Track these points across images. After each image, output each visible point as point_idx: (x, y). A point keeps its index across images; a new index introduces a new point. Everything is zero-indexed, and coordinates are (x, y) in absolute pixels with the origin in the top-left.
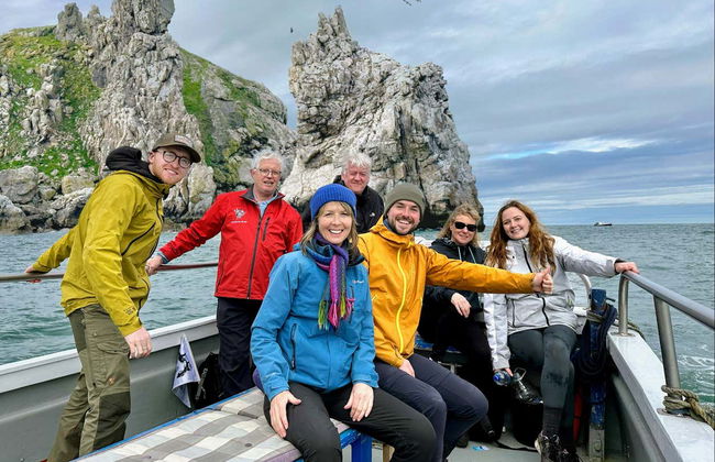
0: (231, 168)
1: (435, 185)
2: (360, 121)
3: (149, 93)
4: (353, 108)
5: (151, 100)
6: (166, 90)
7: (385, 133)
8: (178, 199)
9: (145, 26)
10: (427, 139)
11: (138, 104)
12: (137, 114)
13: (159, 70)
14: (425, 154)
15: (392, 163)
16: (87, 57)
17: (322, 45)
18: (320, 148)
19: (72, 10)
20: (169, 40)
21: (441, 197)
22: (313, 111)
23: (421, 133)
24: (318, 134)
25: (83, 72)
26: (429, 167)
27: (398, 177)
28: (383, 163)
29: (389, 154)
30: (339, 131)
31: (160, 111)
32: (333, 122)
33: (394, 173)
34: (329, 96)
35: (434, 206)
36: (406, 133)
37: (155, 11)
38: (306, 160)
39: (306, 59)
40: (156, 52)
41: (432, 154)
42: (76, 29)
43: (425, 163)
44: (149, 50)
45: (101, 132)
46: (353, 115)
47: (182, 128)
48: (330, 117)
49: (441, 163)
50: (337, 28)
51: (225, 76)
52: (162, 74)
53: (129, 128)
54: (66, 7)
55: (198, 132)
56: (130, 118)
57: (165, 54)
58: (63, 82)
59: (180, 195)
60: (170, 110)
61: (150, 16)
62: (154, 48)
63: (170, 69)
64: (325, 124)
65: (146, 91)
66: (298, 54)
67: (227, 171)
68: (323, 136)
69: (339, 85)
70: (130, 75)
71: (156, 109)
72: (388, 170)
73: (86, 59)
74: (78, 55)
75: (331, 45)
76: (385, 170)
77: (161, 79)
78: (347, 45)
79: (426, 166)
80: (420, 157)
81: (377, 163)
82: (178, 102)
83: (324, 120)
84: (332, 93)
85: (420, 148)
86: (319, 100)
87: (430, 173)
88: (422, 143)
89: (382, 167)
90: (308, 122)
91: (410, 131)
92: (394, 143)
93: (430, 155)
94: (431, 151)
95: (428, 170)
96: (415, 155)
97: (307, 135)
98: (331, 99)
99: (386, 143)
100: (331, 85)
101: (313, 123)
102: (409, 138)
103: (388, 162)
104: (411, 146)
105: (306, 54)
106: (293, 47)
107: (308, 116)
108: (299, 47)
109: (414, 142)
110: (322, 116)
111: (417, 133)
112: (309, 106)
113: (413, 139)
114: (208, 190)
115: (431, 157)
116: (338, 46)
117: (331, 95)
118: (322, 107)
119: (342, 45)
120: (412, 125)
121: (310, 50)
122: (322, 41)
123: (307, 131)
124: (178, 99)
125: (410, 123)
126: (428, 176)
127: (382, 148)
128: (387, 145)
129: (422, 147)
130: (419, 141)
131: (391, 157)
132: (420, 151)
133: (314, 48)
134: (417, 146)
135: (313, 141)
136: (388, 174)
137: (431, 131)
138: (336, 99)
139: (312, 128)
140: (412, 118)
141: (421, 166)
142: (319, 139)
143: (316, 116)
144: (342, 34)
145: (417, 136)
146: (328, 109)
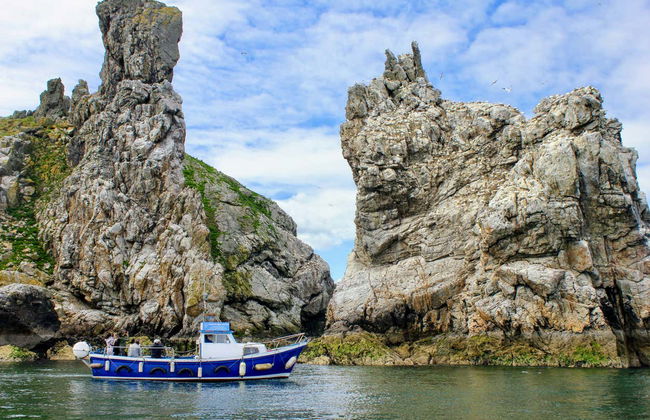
0: (240, 279)
1: (648, 281)
2: (463, 191)
3: (134, 158)
4: (449, 173)
5: (136, 166)
6: (159, 152)
7: (554, 187)
8: (168, 309)
9: (137, 72)
10: (629, 199)
11: (118, 172)
12: (116, 187)
13: (152, 127)
14: (623, 227)
15: (569, 241)
16: (66, 134)
17: (391, 93)
18: (399, 231)
19: (55, 86)
20: (169, 90)
22: (389, 174)
23: (618, 189)
24: (395, 212)
25: (57, 151)
26: (630, 251)
28: (554, 241)
29: (564, 223)
30: (428, 206)
31: (147, 182)
32: (419, 193)
33: (570, 260)
34: (411, 154)
35: (646, 320)
37: (151, 54)
38: (374, 251)
39: (369, 109)
40: (149, 105)
41: (635, 227)
42: (57, 109)
43: (622, 243)
44: (140, 102)
45: (65, 216)
46: (451, 183)
47: (179, 205)
48: (413, 185)
50: (412, 71)
51: (234, 185)
52: (155, 131)
53: (102, 204)
54: (49, 83)
55: (203, 214)
56: (104, 192)
57: (161, 106)
58: (27, 159)
59: (170, 303)
60: (163, 179)
61: (144, 60)
62: (147, 100)
63: (168, 126)
64: (406, 195)
65: (130, 156)
66: (357, 102)
67: (236, 281)
68: (401, 215)
69: (426, 141)
70: (110, 135)
71: (143, 179)
72: (562, 254)
73: (63, 138)
74: (54, 134)
75: (405, 92)
76: (555, 254)
77: (153, 138)
78: (429, 92)
79: (624, 249)
80: (614, 233)
81: (541, 241)
82: (175, 171)
83: (405, 189)
84: (416, 150)
85: (616, 215)
86: (398, 159)
87: (632, 261)
88: (623, 206)
89: (551, 248)
90: (379, 192)
91: (597, 186)
92: (572, 206)
93: (632, 228)
94: (635, 221)
95: (627, 256)
96: (605, 230)
97: (376, 214)
98: (415, 159)
99: (558, 204)
100: (414, 139)
101: (387, 194)
102: (595, 197)
103: (560, 239)
104: (599, 212)
105: (368, 102)
106: (350, 93)
107: (380, 183)
108: (359, 92)
109: (606, 203)
110: (402, 183)
111: (611, 188)
112: (381, 168)
113: (604, 199)
114: (214, 298)
115: (634, 232)
116: (414, 94)
117: (415, 153)
118: (403, 169)
119: (421, 92)
120: (600, 174)
121: (375, 98)
122: (391, 87)
123: (377, 207)
124: (176, 167)
125: (597, 172)
126: (628, 266)
127: (551, 213)
128: (560, 208)
129: (620, 215)
130: (616, 202)
131: (568, 229)
132: (615, 222)
133: (380, 95)
134: (611, 212)
135: (385, 222)
136: (561, 261)
137: (633, 187)
138: (422, 160)
139: (386, 202)
140: (601, 161)
141: (614, 249)
142: (395, 219)
143: (393, 182)
144: (420, 79)
145: (612, 194)
146: (410, 173)
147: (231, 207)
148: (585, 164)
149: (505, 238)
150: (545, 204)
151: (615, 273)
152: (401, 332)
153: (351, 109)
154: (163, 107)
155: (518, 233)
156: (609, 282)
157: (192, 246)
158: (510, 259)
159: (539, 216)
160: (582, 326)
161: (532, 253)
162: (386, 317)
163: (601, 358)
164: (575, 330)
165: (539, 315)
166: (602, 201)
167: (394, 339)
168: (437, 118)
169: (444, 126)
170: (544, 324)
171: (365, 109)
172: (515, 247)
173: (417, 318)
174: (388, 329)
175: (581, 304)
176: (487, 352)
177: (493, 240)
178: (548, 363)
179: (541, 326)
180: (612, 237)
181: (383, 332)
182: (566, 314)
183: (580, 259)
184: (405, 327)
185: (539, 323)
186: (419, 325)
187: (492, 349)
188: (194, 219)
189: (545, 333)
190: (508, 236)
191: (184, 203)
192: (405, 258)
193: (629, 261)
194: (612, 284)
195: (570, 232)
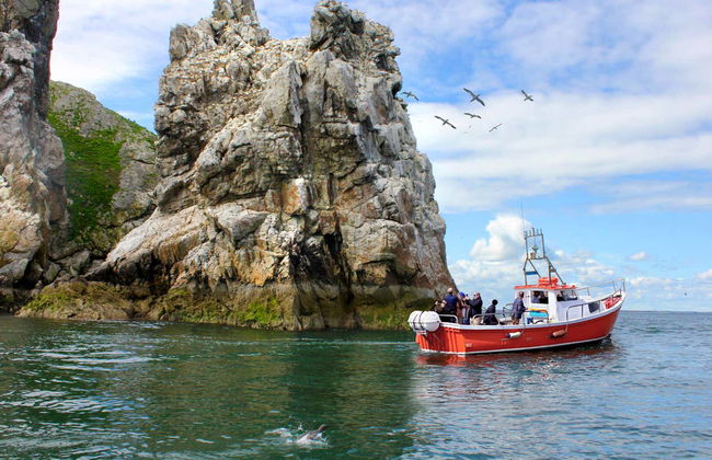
1: (367, 226)
7: (269, 115)
10: (355, 128)
14: (349, 162)
15: (280, 180)
17: (216, 33)
18: (184, 178)
21: (376, 253)
23: (343, 116)
24: (185, 157)
26: (357, 190)
27: (290, 209)
28: (260, 178)
29: (272, 157)
33: (281, 202)
34: (208, 94)
35: (361, 273)
36: (313, 117)
38: (161, 200)
39: (188, 51)
41: (361, 162)
43: (347, 183)
48: (204, 127)
49: (380, 182)
50: (239, 9)
64: (196, 138)
66: (177, 43)
68: (192, 160)
69: (226, 80)
72: (269, 194)
75: (229, 31)
76: (262, 193)
78: (252, 29)
79: (350, 189)
80: (339, 169)
81: (247, 179)
82: (8, 121)
83: (194, 131)
84: (214, 90)
85: (338, 148)
86: (188, 98)
87: (357, 203)
88: (345, 136)
89: (257, 186)
90: (168, 136)
91: (321, 113)
92: (285, 136)
93: (358, 164)
94: (362, 155)
95: (354, 197)
96: (330, 167)
97: (169, 159)
98: (213, 100)
99: (269, 135)
100: (213, 78)
101: (176, 137)
102: (317, 127)
103: (269, 175)
104: (321, 145)
105: (188, 43)
106: (172, 33)
107: (167, 125)
108: (180, 33)
109: (327, 134)
110: (190, 125)
111: (335, 116)
112: (172, 109)
113: (325, 128)
114: (22, 249)
115: (360, 169)
116: (237, 33)
117: (213, 93)
118: (194, 110)
119: (243, 31)
120: (325, 99)
121: (195, 39)
122: (217, 28)
123: (168, 152)
124: (10, 117)
125: (322, 97)
126: (352, 210)
127: (259, 146)
128: (270, 139)
129: (343, 147)
130: (337, 131)
131: (277, 165)
132: (340, 156)
133: (201, 35)
134: (333, 144)
135: (176, 168)
136: (267, 202)
137: (364, 115)
138: (220, 101)
139: (175, 146)
140: (326, 85)
141: (340, 189)
142: (185, 164)
143: (181, 124)
144: (246, 17)
145: (335, 122)
146: (202, 114)
147: (143, 165)
148: (312, 88)
149: (216, 175)
150: (254, 135)
151: (337, 219)
152: (146, 284)
153: (171, 51)
154: (6, 57)
155: (229, 171)
156: (329, 229)
157: (11, 195)
158: (221, 200)
159: (245, 148)
160: (265, 279)
161: (241, 193)
162: (131, 267)
163: (274, 317)
164: (258, 283)
165: (228, 264)
166: (323, 131)
167: (139, 292)
168: (249, 56)
169: (255, 65)
170: (232, 276)
171: (184, 50)
172: (225, 186)
173: (164, 270)
174: (133, 281)
175: (271, 253)
176: (178, 307)
177: (203, 179)
178: (229, 322)
179: (229, 279)
180: (337, 174)
181: (128, 284)
182: (253, 265)
183: (291, 200)
184: (151, 280)
185: (227, 274)
186: (167, 277)
187: (184, 304)
188: (16, 168)
189: (232, 286)
190: (219, 173)
191: (8, 152)
192: (189, 206)
193: (354, 203)
194: (333, 230)
195: (279, 168)
